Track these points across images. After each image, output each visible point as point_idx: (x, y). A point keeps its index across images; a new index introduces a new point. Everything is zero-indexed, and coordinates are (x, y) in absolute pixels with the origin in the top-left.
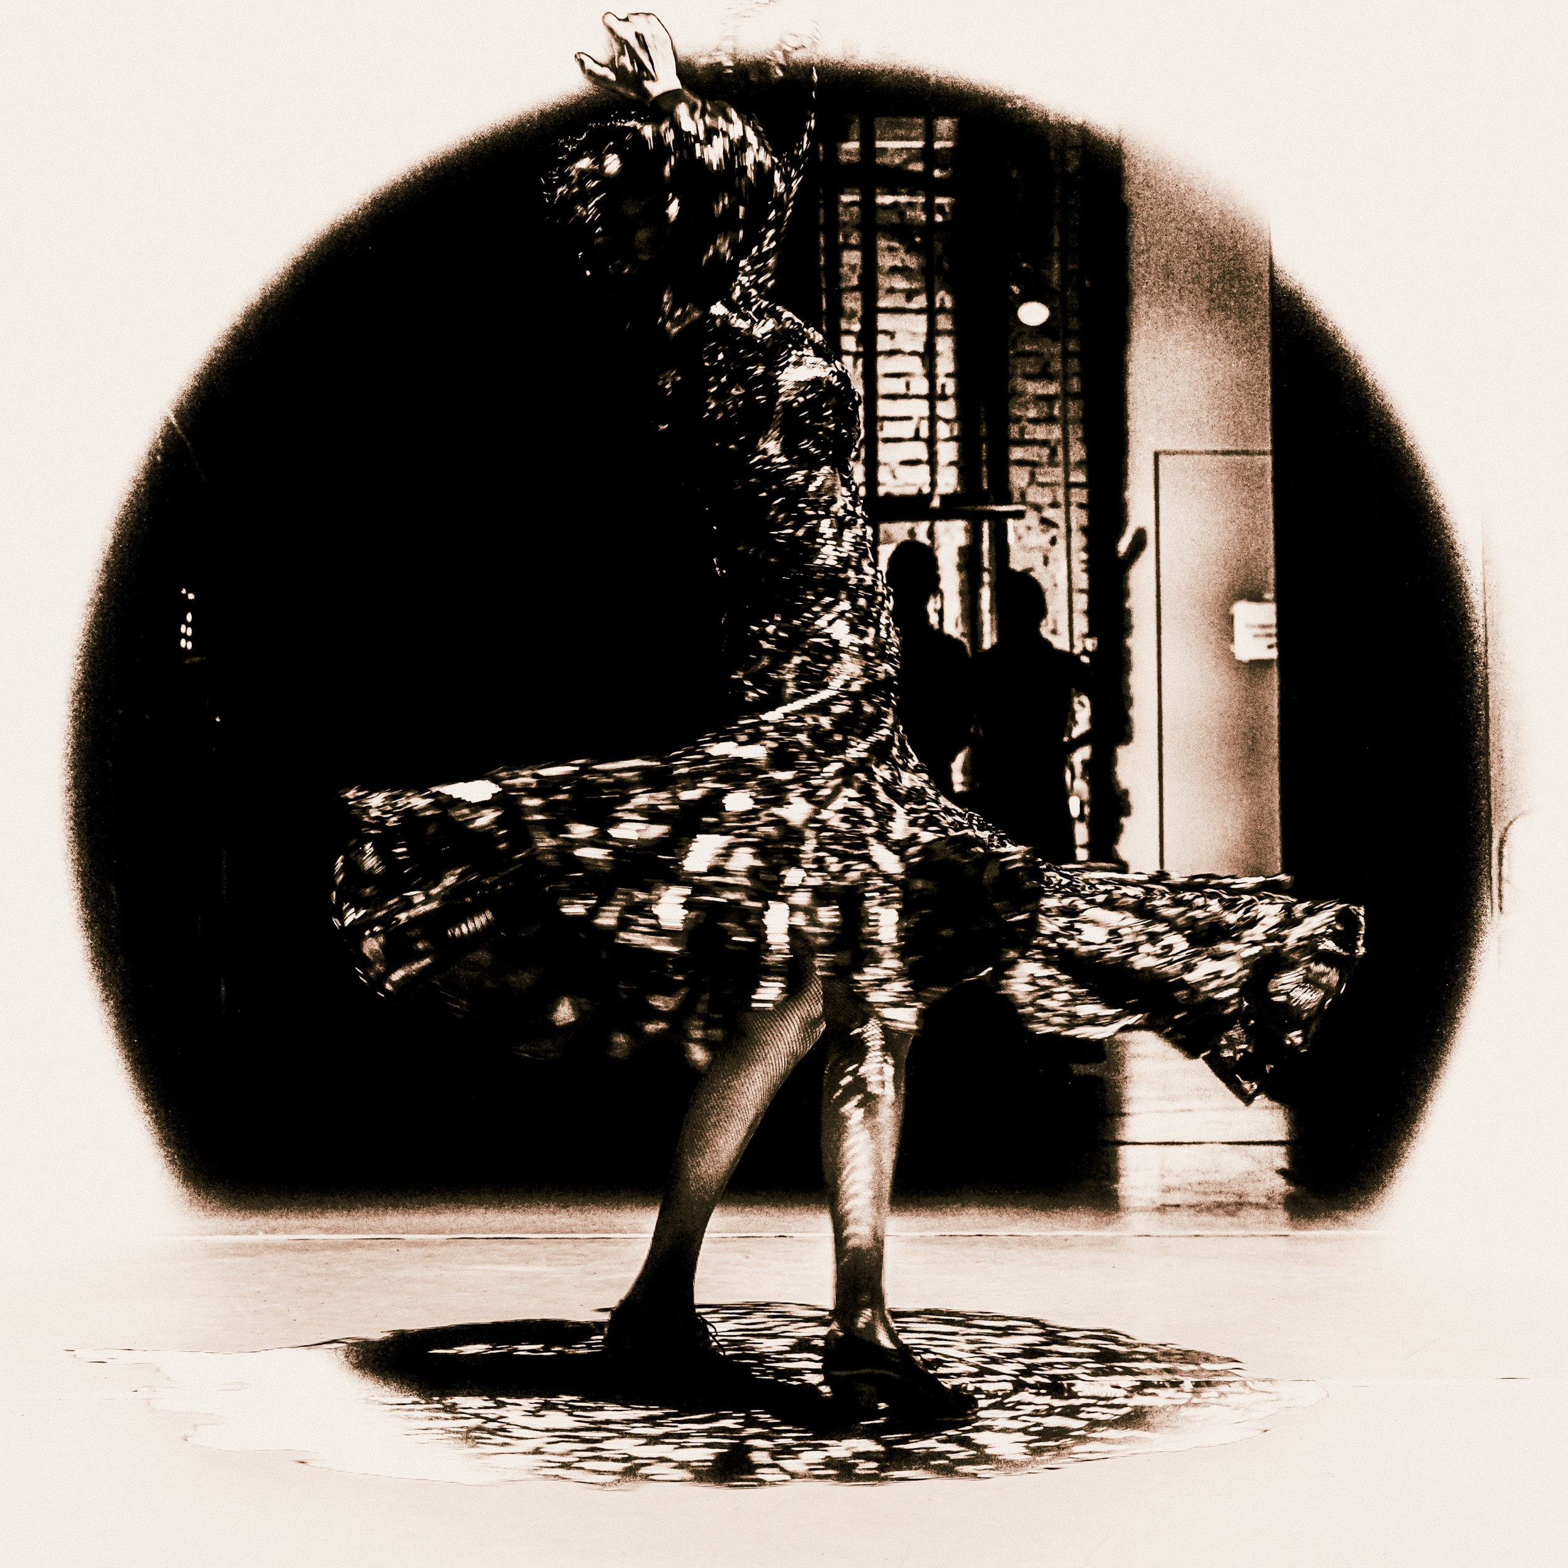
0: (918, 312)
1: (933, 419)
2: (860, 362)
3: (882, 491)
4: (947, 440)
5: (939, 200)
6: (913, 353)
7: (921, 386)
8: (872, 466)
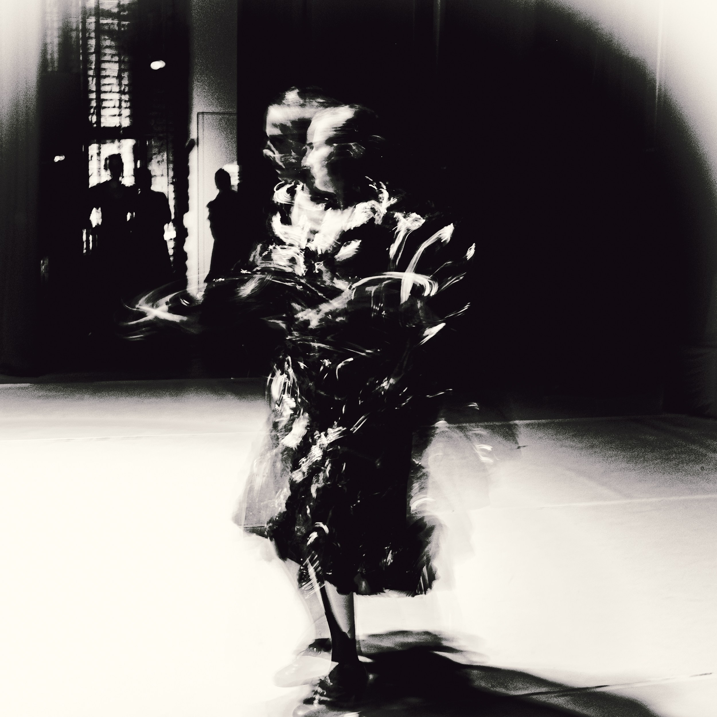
0: (116, 62)
1: (120, 100)
2: (95, 79)
3: (102, 125)
4: (126, 108)
5: (124, 23)
6: (114, 77)
7: (116, 89)
8: (99, 116)
